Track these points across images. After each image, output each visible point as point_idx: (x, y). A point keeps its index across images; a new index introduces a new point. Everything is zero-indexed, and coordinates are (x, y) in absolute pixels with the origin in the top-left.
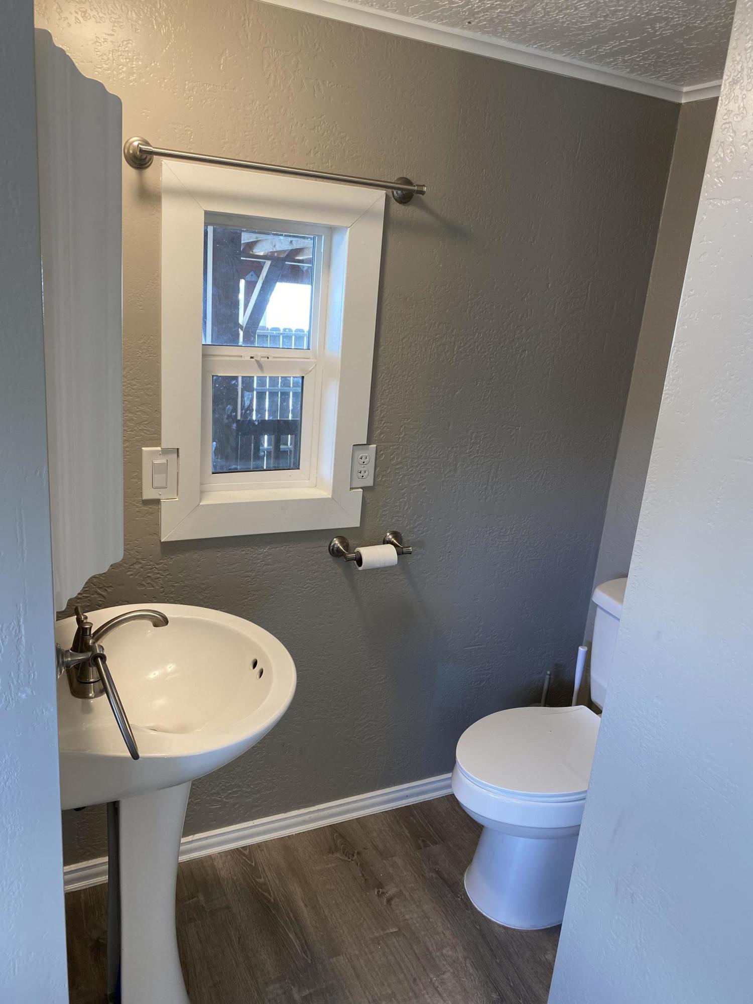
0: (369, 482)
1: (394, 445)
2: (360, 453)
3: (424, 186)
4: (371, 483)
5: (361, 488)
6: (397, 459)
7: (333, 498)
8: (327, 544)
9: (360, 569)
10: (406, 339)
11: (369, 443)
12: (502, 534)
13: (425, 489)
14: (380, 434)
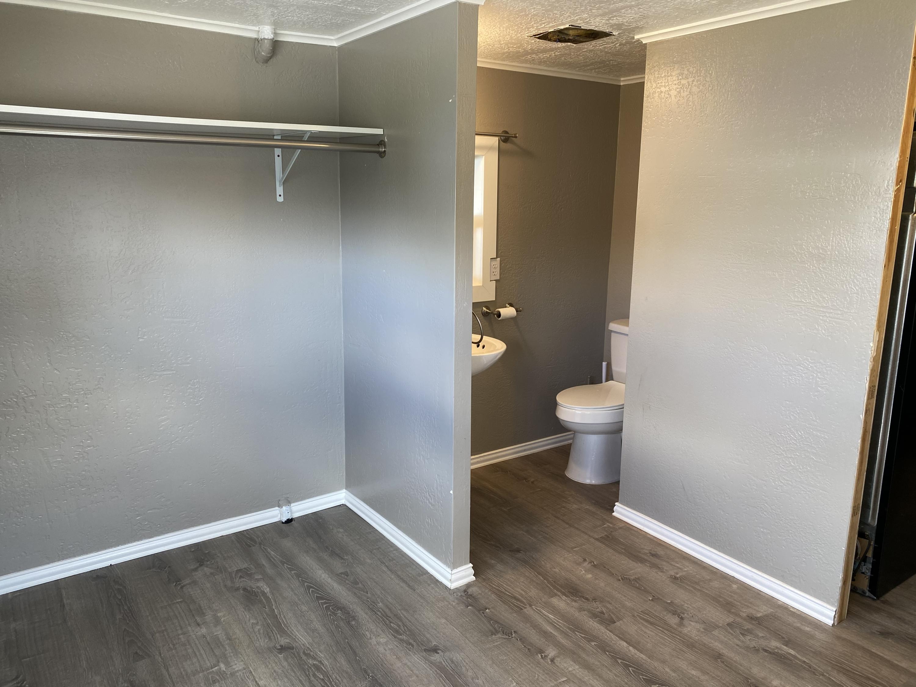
0: (498, 277)
1: (507, 258)
2: (494, 263)
3: (516, 134)
4: (498, 278)
5: (495, 280)
6: (509, 265)
7: (483, 286)
8: (481, 310)
9: (500, 319)
10: (510, 205)
11: (497, 258)
12: (559, 304)
13: (522, 281)
14: (501, 253)
